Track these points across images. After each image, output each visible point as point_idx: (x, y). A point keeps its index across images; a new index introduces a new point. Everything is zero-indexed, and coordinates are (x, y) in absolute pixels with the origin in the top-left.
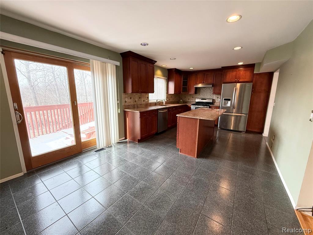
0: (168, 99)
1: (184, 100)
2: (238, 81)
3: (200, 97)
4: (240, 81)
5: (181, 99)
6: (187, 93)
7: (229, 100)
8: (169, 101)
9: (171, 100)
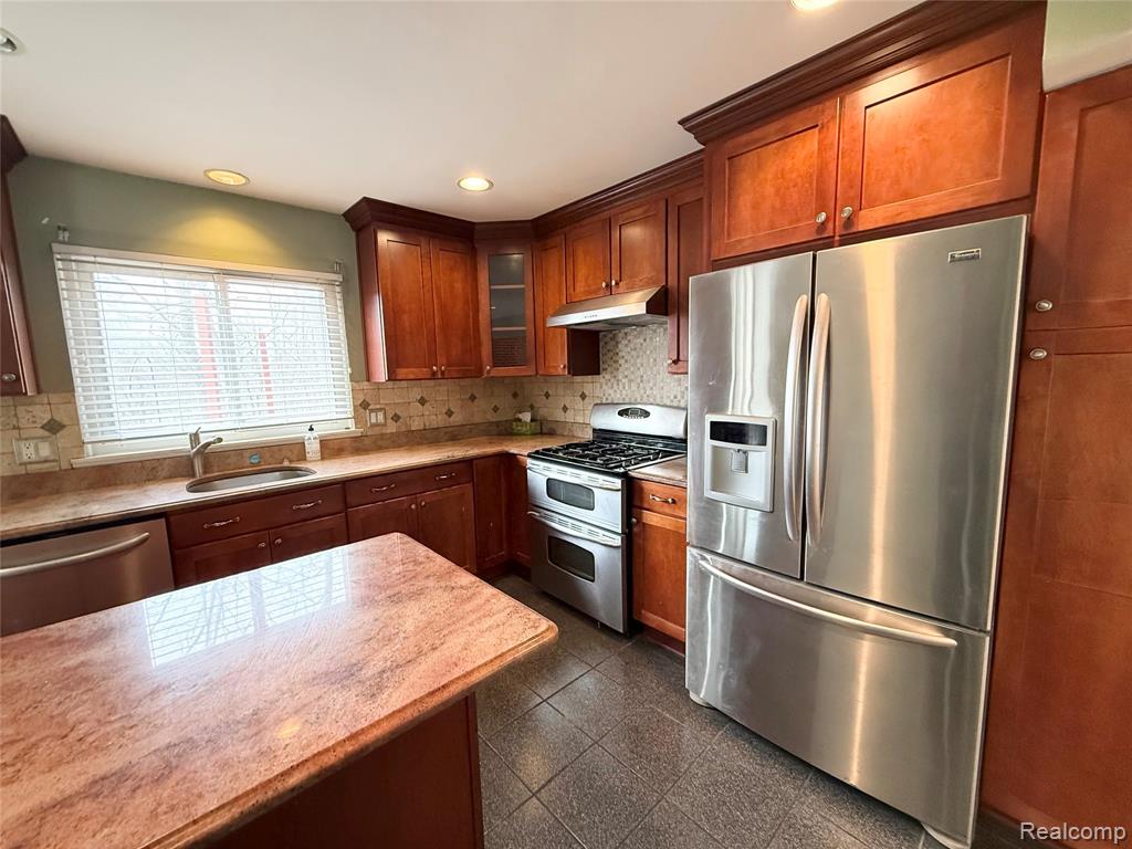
0: (377, 418)
1: (543, 412)
2: (846, 224)
3: (612, 398)
6: (532, 372)
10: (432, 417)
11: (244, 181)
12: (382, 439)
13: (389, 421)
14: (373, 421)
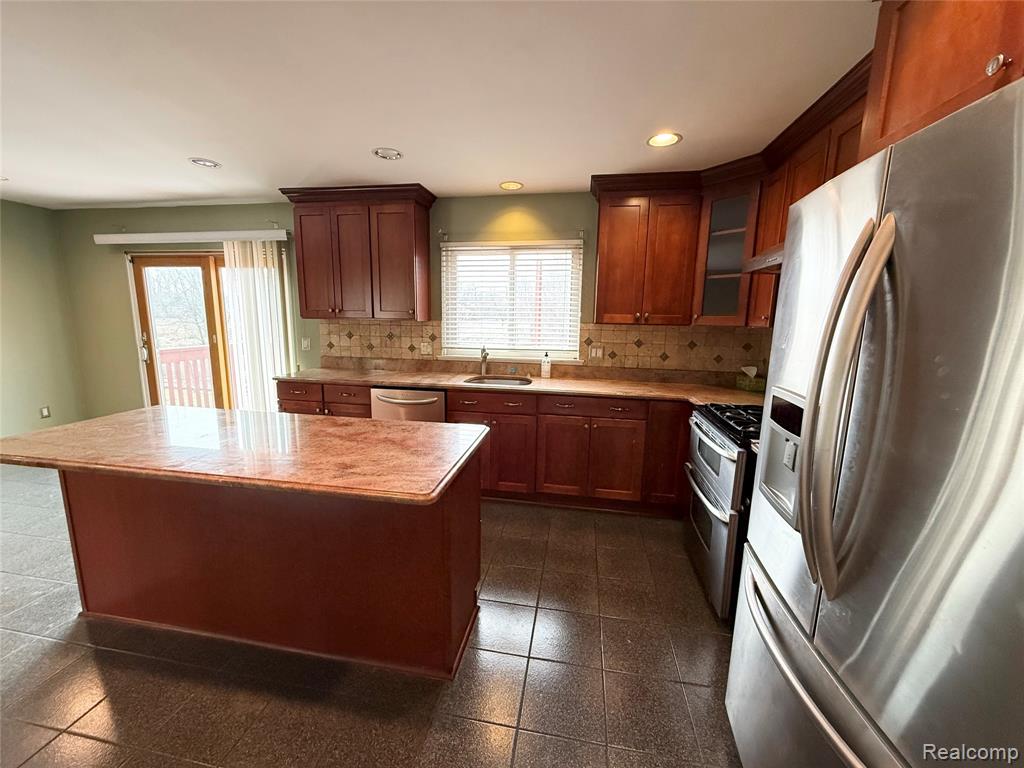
0: (597, 353)
10: (648, 358)
11: (520, 186)
12: (598, 371)
13: (607, 357)
14: (593, 355)
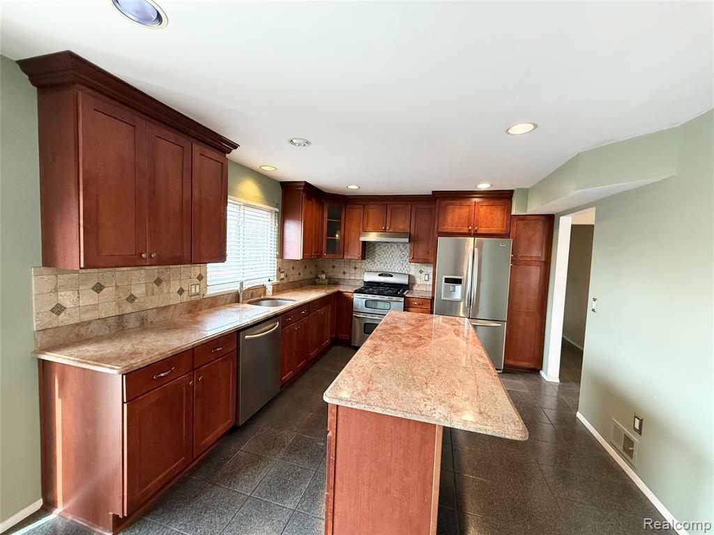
0: (282, 276)
1: (331, 274)
2: (476, 231)
3: (374, 269)
4: (479, 232)
5: (323, 272)
6: (341, 257)
7: (458, 281)
8: (285, 281)
9: (294, 276)
11: (274, 170)
12: (284, 286)
13: (285, 277)
